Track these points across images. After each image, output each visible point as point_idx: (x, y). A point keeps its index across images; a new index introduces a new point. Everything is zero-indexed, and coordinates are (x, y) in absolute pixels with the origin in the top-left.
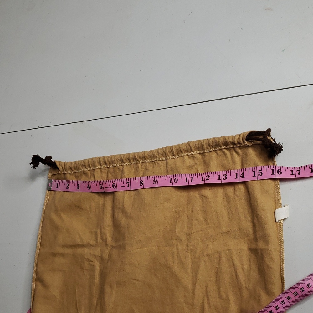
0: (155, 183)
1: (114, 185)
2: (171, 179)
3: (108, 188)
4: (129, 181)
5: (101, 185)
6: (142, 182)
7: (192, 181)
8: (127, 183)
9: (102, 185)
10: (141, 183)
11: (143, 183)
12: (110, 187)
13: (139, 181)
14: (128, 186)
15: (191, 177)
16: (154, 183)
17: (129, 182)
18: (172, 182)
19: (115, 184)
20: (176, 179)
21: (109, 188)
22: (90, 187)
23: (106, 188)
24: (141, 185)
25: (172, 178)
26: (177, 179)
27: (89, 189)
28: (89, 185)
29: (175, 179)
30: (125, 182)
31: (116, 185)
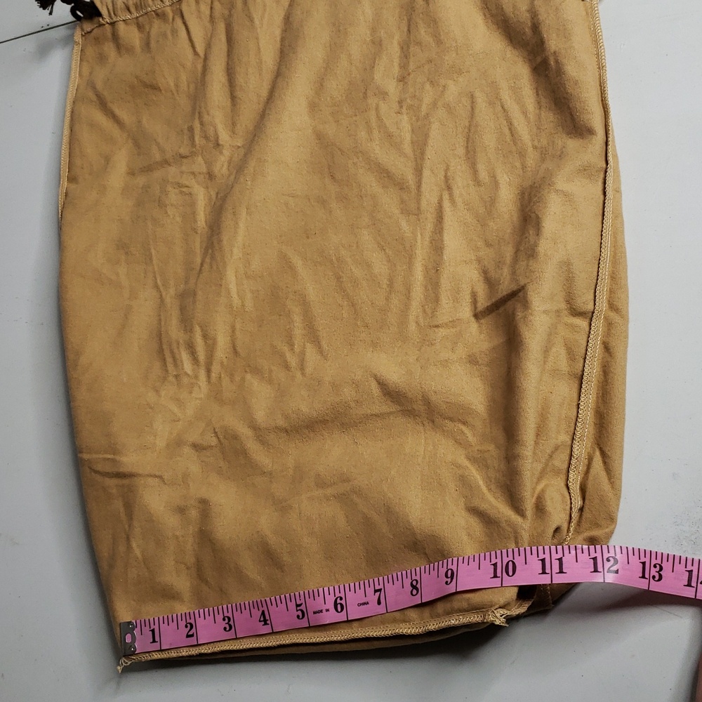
0: (449, 580)
1: (339, 601)
2: (495, 565)
3: (321, 611)
4: (381, 586)
5: (300, 605)
6: (414, 583)
7: (561, 572)
8: (376, 591)
9: (303, 607)
10: (414, 587)
11: (418, 586)
12: (327, 610)
13: (407, 582)
14: (379, 603)
15: (555, 556)
16: (447, 583)
17: (380, 590)
18: (499, 574)
19: (341, 599)
20: (511, 563)
21: (324, 611)
22: (267, 617)
23: (315, 613)
24: (415, 592)
25: (499, 561)
26: (514, 563)
27: (266, 624)
28: (263, 613)
29: (508, 563)
30: (370, 591)
31: (343, 602)
